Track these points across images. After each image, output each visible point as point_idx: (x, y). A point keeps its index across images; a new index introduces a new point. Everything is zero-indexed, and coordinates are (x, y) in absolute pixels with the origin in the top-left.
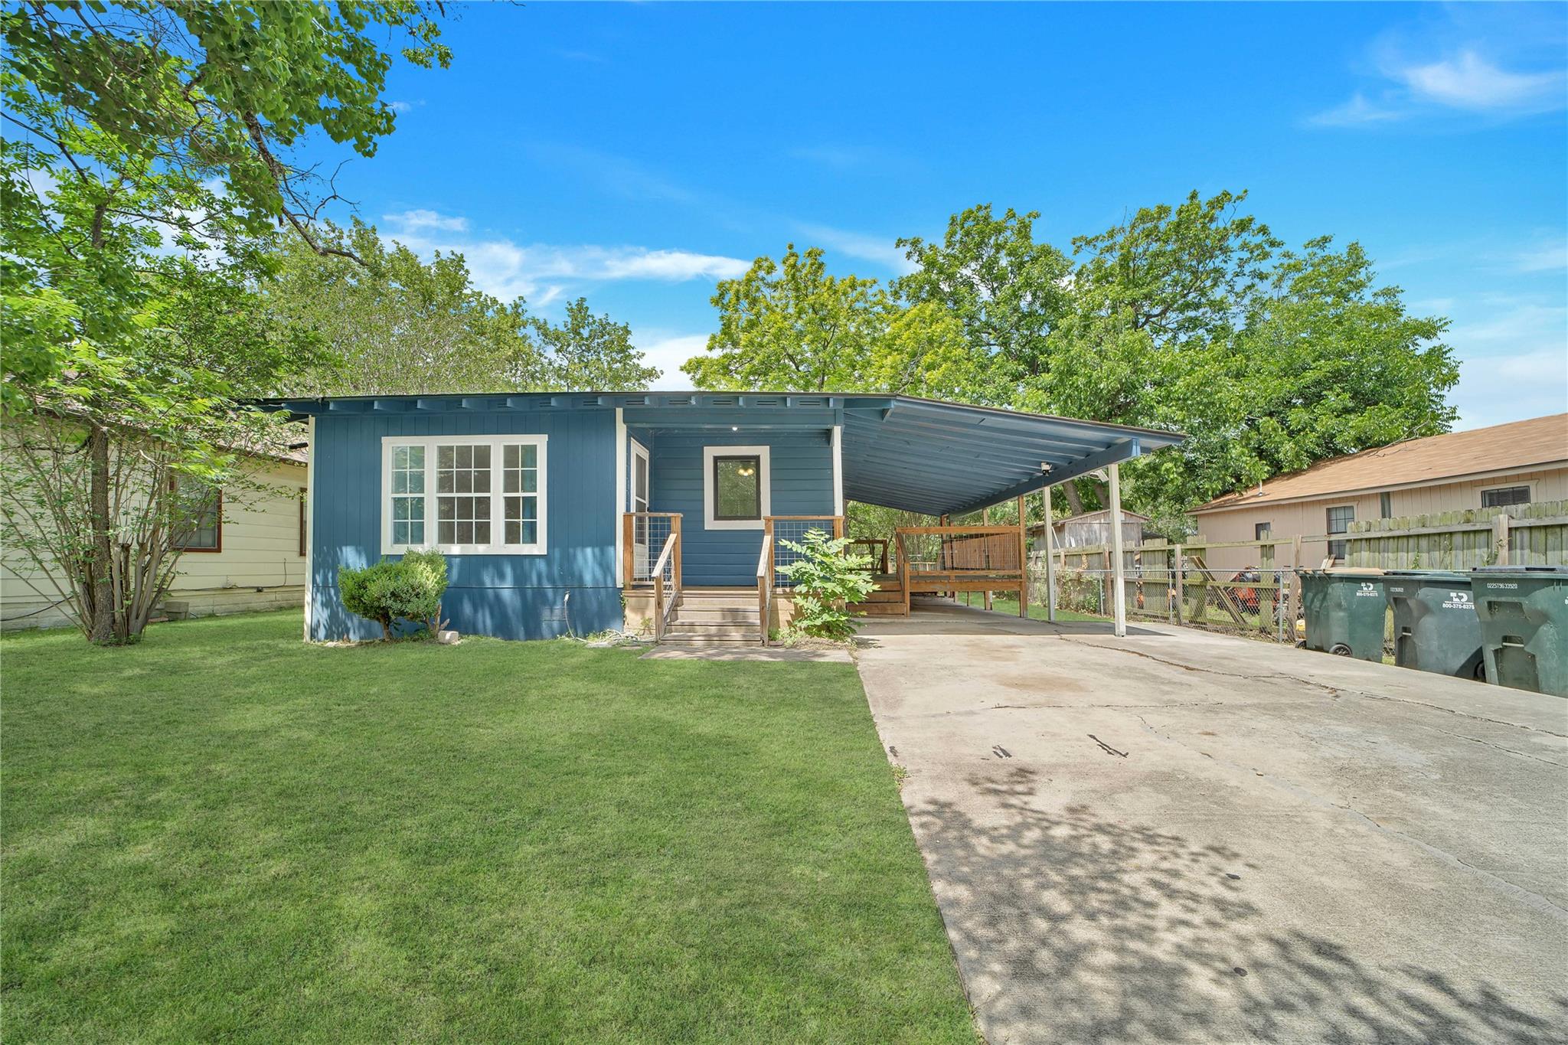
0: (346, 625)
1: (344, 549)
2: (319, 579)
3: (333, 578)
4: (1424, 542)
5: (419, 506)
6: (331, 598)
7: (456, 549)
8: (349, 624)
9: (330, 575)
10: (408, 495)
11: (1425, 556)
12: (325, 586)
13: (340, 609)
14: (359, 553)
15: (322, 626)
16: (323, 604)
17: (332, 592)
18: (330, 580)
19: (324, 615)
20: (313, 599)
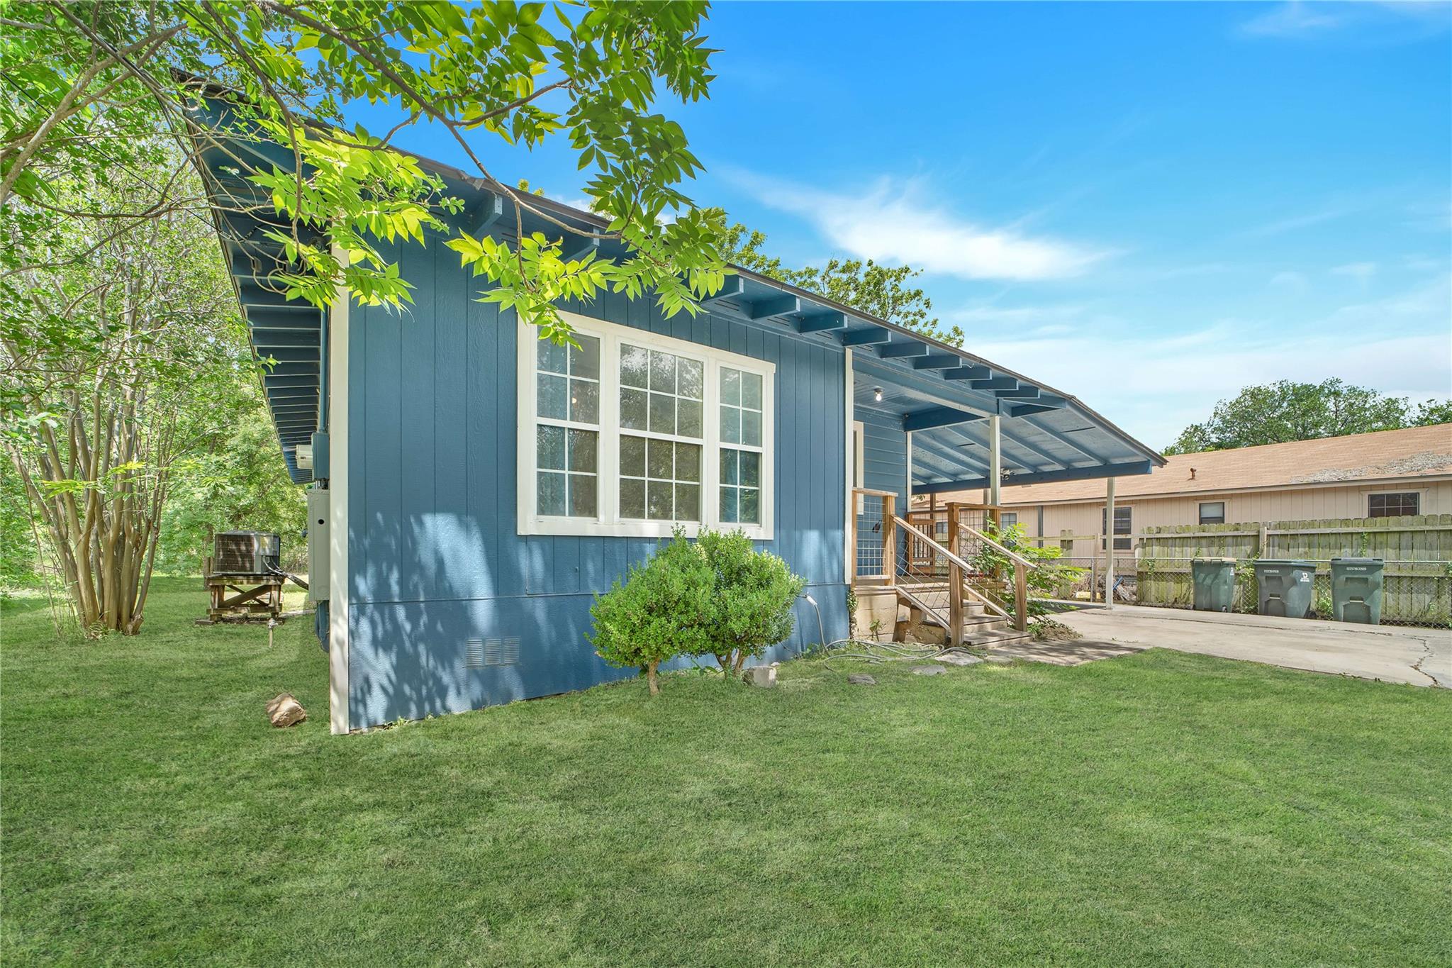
0: (438, 681)
1: (428, 519)
2: (364, 586)
3: (401, 582)
4: (1204, 542)
5: (587, 444)
6: (397, 627)
7: (650, 527)
8: (446, 678)
9: (394, 576)
10: (567, 424)
11: (1204, 550)
12: (383, 601)
13: (422, 648)
14: (464, 526)
15: (376, 691)
16: (375, 643)
17: (401, 612)
18: (395, 588)
19: (381, 667)
20: (352, 634)
